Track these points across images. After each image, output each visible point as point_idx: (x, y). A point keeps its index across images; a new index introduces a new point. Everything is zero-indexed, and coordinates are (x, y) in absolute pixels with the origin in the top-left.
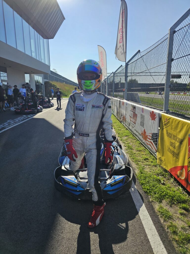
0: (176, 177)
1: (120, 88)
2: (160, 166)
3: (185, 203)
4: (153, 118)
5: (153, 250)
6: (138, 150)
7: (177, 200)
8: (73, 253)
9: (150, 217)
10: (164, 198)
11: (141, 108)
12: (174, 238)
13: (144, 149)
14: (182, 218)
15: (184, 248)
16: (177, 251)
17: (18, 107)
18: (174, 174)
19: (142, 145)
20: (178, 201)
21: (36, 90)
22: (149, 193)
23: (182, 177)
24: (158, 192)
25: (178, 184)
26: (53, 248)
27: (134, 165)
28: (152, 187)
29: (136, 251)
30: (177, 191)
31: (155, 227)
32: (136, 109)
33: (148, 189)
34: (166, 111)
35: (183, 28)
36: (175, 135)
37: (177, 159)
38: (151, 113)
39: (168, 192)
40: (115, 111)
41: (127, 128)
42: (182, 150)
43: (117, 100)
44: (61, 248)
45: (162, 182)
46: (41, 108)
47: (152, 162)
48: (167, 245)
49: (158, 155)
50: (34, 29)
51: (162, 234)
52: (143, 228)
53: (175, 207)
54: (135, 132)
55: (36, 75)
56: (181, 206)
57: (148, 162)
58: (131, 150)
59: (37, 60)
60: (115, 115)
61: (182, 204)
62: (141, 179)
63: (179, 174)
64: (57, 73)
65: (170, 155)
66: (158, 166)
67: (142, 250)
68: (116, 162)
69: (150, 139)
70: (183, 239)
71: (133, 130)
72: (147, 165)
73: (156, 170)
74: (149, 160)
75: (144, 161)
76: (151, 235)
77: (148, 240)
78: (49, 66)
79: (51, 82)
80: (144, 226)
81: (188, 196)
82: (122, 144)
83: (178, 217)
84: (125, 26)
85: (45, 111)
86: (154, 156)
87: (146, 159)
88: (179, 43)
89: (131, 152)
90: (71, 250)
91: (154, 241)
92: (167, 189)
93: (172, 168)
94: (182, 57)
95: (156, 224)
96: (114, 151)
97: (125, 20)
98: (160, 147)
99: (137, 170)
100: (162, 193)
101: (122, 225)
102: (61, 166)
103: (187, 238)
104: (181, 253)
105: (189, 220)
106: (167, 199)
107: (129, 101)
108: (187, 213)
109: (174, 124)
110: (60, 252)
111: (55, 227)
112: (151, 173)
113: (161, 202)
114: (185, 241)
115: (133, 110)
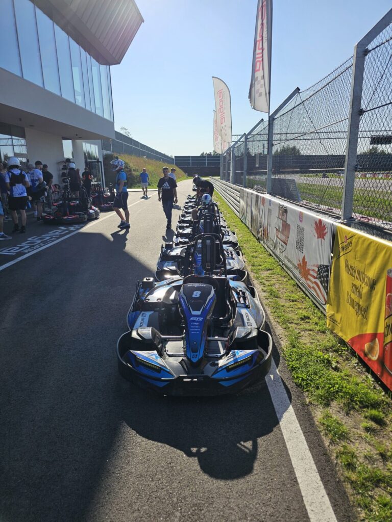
0: (362, 356)
1: (258, 169)
2: (331, 333)
3: (375, 408)
4: (320, 235)
5: (304, 499)
6: (290, 300)
7: (361, 402)
8: (147, 502)
9: (302, 434)
10: (334, 396)
11: (298, 211)
12: (347, 477)
13: (302, 297)
14: (367, 437)
15: (367, 497)
16: (351, 502)
17: (50, 208)
18: (358, 349)
19: (300, 288)
20: (363, 404)
22: (305, 387)
23: (373, 356)
24: (322, 386)
25: (366, 369)
26: (110, 492)
27: (279, 330)
28: (312, 374)
29: (270, 501)
30: (363, 383)
31: (311, 455)
32: (289, 213)
33: (303, 380)
34: (346, 221)
35: (384, 43)
36: (362, 270)
37: (365, 320)
38: (316, 223)
39: (345, 385)
40: (247, 218)
41: (272, 253)
42: (373, 301)
43: (252, 194)
44: (125, 493)
45: (334, 365)
46: (96, 212)
47: (316, 324)
48: (333, 489)
49: (329, 310)
50: (79, 45)
51: (324, 468)
52: (288, 455)
53: (356, 416)
54: (286, 261)
55: (86, 142)
56: (367, 414)
57: (310, 324)
58: (274, 298)
59: (87, 111)
60: (247, 225)
61: (370, 409)
62: (290, 358)
63: (368, 349)
64: (130, 136)
65: (352, 311)
66: (328, 333)
67: (283, 498)
68: (241, 323)
69: (315, 278)
70: (365, 479)
71: (282, 257)
72: (305, 330)
73: (323, 341)
74: (310, 321)
75: (301, 322)
76: (302, 470)
77: (295, 480)
78: (111, 122)
80: (289, 452)
81: (383, 393)
82: (259, 286)
83: (360, 434)
84: (268, 37)
85: (105, 218)
86: (322, 312)
87: (305, 318)
88: (375, 76)
89: (276, 303)
90: (143, 496)
91: (306, 483)
92: (342, 379)
93: (355, 337)
94: (380, 107)
95: (313, 449)
96: (238, 301)
97: (267, 23)
98: (332, 293)
99: (284, 340)
100: (331, 387)
101: (245, 444)
102: (130, 330)
103: (374, 476)
104: (359, 505)
105: (382, 441)
106: (342, 398)
107: (275, 196)
108: (379, 427)
109: (361, 246)
110: (123, 499)
111: (115, 453)
112: (312, 346)
113: (329, 405)
114: (370, 483)
115: (282, 217)
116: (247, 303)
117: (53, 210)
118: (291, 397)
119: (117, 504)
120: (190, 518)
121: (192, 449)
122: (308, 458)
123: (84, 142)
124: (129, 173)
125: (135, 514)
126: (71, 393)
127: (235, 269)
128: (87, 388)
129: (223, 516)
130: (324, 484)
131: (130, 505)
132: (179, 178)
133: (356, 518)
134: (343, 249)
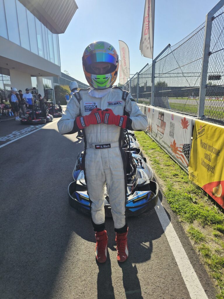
0: (211, 195)
1: (146, 91)
2: (192, 183)
3: (220, 224)
4: (185, 127)
5: (182, 274)
6: (166, 165)
7: (211, 221)
8: (90, 275)
10: (195, 218)
11: (171, 114)
12: (206, 262)
13: (173, 163)
14: (216, 240)
15: (218, 273)
16: (209, 276)
17: (25, 116)
18: (209, 191)
19: (172, 159)
20: (212, 222)
21: (44, 97)
22: (178, 212)
23: (218, 195)
24: (188, 212)
25: (213, 202)
26: (68, 270)
27: (161, 181)
28: (182, 206)
29: (162, 275)
30: (212, 210)
31: (184, 250)
32: (165, 116)
33: (177, 209)
34: (200, 117)
36: (211, 145)
37: (213, 174)
38: (182, 120)
39: (201, 211)
41: (154, 140)
42: (218, 162)
43: (142, 106)
44: (77, 271)
45: (194, 200)
46: (51, 118)
47: (182, 178)
48: (198, 268)
49: (190, 170)
50: (41, 22)
51: (192, 257)
53: (209, 228)
54: (163, 144)
56: (215, 227)
57: (178, 178)
58: (157, 164)
59: (46, 60)
61: (217, 224)
62: (169, 197)
63: (215, 191)
64: (69, 75)
65: (205, 169)
66: (190, 183)
67: (169, 273)
68: (140, 177)
69: (181, 152)
70: (216, 263)
71: (161, 142)
72: (176, 182)
73: (187, 187)
74: (178, 176)
75: (174, 177)
76: (180, 258)
77: (176, 264)
78: (59, 66)
79: (62, 87)
80: (171, 248)
81: (223, 216)
82: (148, 158)
83: (212, 239)
84: (152, 14)
85: (56, 121)
86: (185, 172)
87: (176, 175)
89: (158, 167)
90: (87, 272)
91: (182, 265)
92: (199, 208)
93: (206, 185)
94: (221, 50)
95: (185, 247)
96: (137, 165)
97: (152, 7)
98: (192, 160)
99: (164, 187)
100: (193, 213)
101: (145, 244)
102: (75, 181)
103: (222, 261)
104: (214, 277)
106: (200, 219)
107: (156, 107)
108: (222, 234)
109: (210, 131)
110: (76, 274)
111: (69, 248)
112: (181, 190)
113: (193, 222)
114: (219, 265)
115: (161, 118)
116: (143, 166)
117: (26, 116)
118: (170, 218)
119: (73, 277)
120: (115, 284)
121: (114, 246)
122: (182, 251)
123: (43, 78)
125: (83, 283)
126: (42, 216)
127: (134, 147)
128: (51, 213)
130: (193, 266)
131: (80, 277)
133: (213, 285)
134: (199, 133)
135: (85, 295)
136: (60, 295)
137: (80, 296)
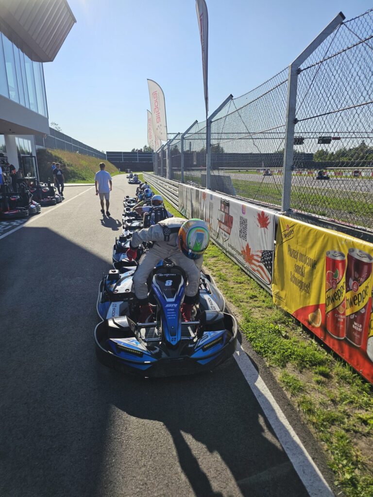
0: (306, 325)
1: (196, 165)
2: (277, 308)
3: (322, 365)
4: (263, 225)
6: (237, 282)
7: (310, 362)
8: (151, 458)
10: (288, 359)
11: (240, 205)
12: (309, 420)
13: (248, 279)
14: (319, 388)
15: (327, 433)
16: (316, 439)
18: (302, 319)
19: (244, 271)
20: (312, 363)
21: (19, 169)
22: (264, 353)
23: (316, 324)
24: (278, 351)
25: (309, 335)
26: (116, 455)
27: (233, 309)
28: (268, 343)
30: (309, 347)
31: (278, 406)
32: (231, 206)
33: (261, 348)
34: (285, 212)
36: (304, 253)
37: (308, 294)
38: (259, 215)
39: (296, 349)
40: (187, 211)
41: (214, 242)
42: (315, 278)
43: (192, 189)
44: (130, 453)
45: (284, 334)
46: (37, 206)
47: (264, 301)
48: (300, 430)
49: (274, 289)
50: (12, 41)
51: (290, 415)
53: (308, 373)
54: (229, 249)
55: (18, 137)
56: (317, 371)
57: (258, 302)
58: (224, 282)
59: (22, 107)
61: (318, 366)
62: (247, 331)
63: (311, 319)
64: (61, 131)
65: (295, 288)
66: (275, 308)
69: (258, 262)
70: (323, 420)
71: (225, 245)
72: (255, 307)
73: (271, 315)
74: (258, 299)
75: (251, 301)
78: (46, 118)
79: (50, 151)
81: (326, 354)
83: (314, 387)
85: (45, 213)
86: (267, 292)
87: (253, 297)
89: (226, 286)
90: (146, 454)
91: (279, 427)
92: (292, 345)
93: (299, 310)
98: (276, 274)
99: (239, 317)
100: (285, 352)
103: (330, 417)
104: (322, 440)
105: (331, 390)
106: (294, 360)
107: (215, 191)
108: (327, 379)
109: (302, 234)
110: (129, 459)
111: (112, 422)
112: (263, 320)
113: (285, 366)
114: (327, 423)
115: (224, 210)
116: (208, 289)
119: (125, 463)
122: (276, 408)
123: (17, 137)
124: (63, 168)
125: (143, 469)
126: (57, 376)
129: (217, 461)
131: (137, 462)
132: (112, 173)
133: (322, 450)
134: (286, 236)
135: (149, 486)
136: (111, 491)
137: (141, 488)
